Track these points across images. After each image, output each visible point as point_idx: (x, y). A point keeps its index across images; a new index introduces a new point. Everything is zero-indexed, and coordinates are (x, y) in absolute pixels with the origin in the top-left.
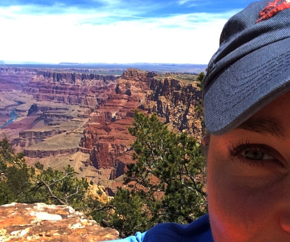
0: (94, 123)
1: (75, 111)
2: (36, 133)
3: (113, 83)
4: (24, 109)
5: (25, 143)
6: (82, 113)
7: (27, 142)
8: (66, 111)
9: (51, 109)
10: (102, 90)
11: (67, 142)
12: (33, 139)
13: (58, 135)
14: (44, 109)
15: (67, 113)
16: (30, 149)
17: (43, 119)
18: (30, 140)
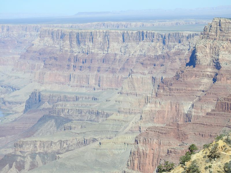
2: (43, 144)
5: (24, 162)
7: (29, 160)
8: (95, 102)
9: (66, 99)
12: (37, 155)
15: (95, 106)
17: (53, 117)
18: (33, 156)
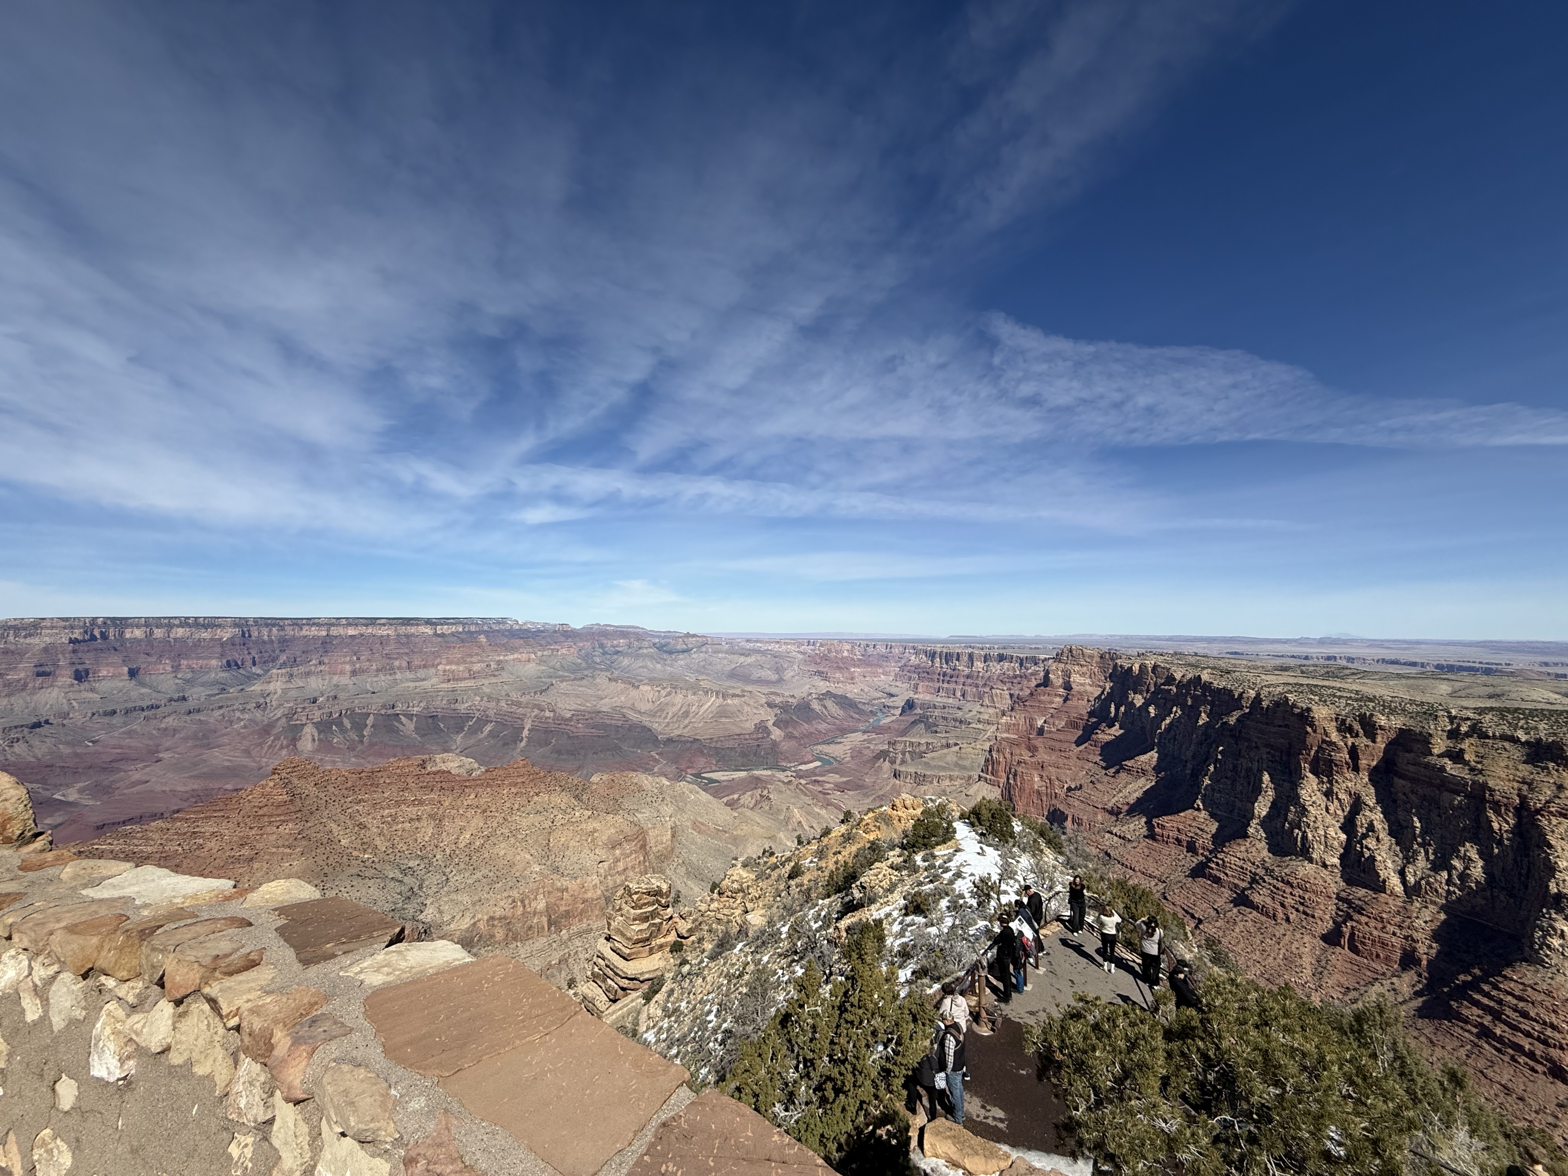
0: (1005, 735)
1: (974, 713)
2: (912, 744)
3: (1037, 669)
4: (896, 704)
5: (896, 758)
6: (986, 717)
7: (900, 757)
8: (959, 711)
9: (935, 707)
10: (1019, 679)
11: (960, 762)
12: (907, 753)
13: (946, 751)
14: (925, 706)
15: (959, 714)
16: (903, 769)
17: (923, 722)
18: (904, 753)
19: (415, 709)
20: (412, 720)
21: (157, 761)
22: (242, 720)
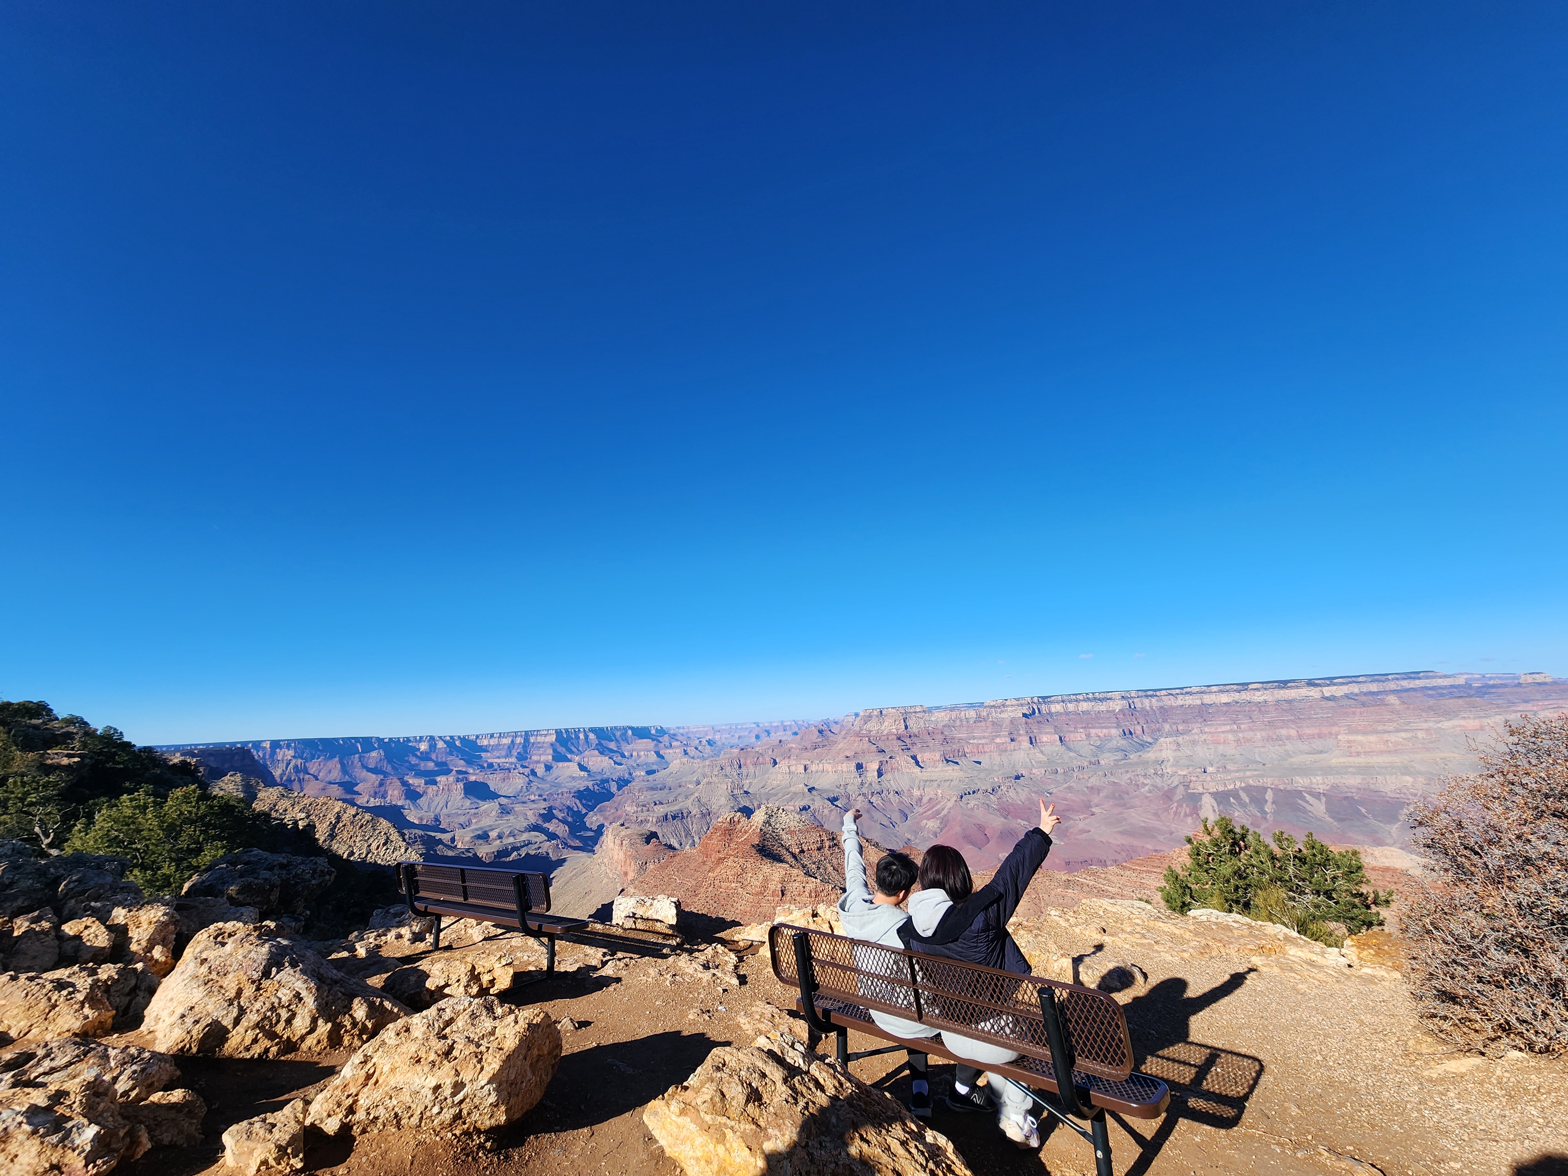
19: (1320, 786)
20: (1319, 799)
21: (1093, 815)
22: (1146, 785)
